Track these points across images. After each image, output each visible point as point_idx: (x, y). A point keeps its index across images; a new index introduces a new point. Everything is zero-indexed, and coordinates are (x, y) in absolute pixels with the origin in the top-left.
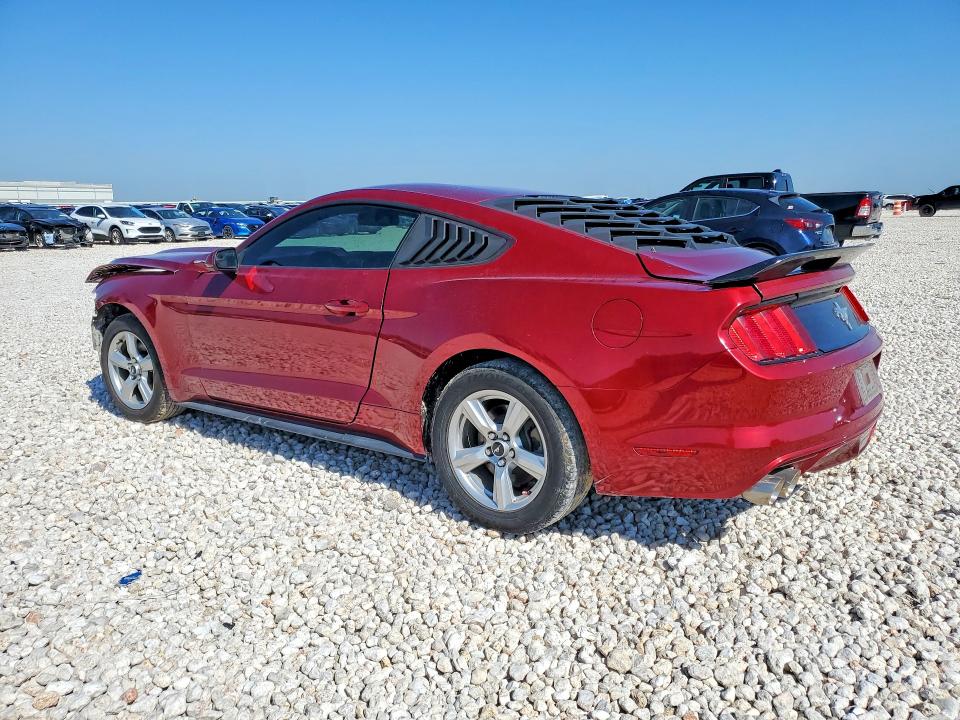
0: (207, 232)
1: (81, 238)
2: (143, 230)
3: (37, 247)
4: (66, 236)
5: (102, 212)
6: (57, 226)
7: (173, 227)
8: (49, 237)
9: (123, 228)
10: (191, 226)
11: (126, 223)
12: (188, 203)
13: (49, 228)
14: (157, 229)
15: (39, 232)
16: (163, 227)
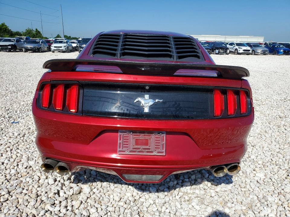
0: (266, 52)
1: (225, 52)
2: (244, 50)
3: (214, 54)
4: (221, 51)
5: (234, 44)
6: (220, 48)
7: (255, 50)
8: (217, 51)
9: (239, 49)
10: (261, 50)
11: (240, 48)
12: (268, 42)
13: (218, 49)
14: (249, 50)
15: (215, 50)
16: (251, 50)
